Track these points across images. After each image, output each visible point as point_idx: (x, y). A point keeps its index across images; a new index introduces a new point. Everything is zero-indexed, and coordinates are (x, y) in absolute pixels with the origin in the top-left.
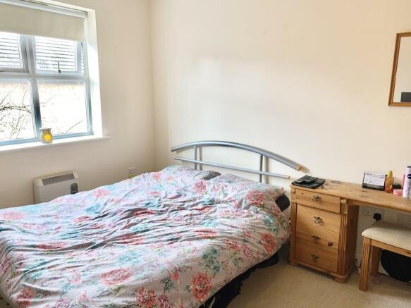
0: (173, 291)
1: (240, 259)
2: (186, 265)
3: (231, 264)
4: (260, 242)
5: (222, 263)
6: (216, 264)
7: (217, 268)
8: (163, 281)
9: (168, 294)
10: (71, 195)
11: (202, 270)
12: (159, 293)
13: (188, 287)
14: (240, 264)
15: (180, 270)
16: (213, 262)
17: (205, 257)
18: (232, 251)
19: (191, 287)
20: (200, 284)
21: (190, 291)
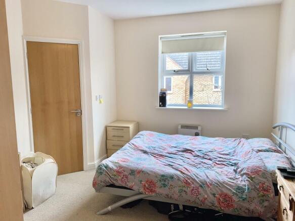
0: (132, 177)
1: (185, 191)
2: (149, 172)
3: (177, 190)
4: (214, 195)
5: (171, 185)
6: (166, 183)
7: (165, 186)
8: (131, 170)
9: (129, 176)
10: (195, 137)
11: (155, 180)
12: (126, 173)
13: (141, 181)
14: (183, 194)
15: (143, 172)
16: (165, 181)
17: (163, 176)
18: (184, 184)
19: (143, 182)
20: (149, 185)
21: (141, 183)
